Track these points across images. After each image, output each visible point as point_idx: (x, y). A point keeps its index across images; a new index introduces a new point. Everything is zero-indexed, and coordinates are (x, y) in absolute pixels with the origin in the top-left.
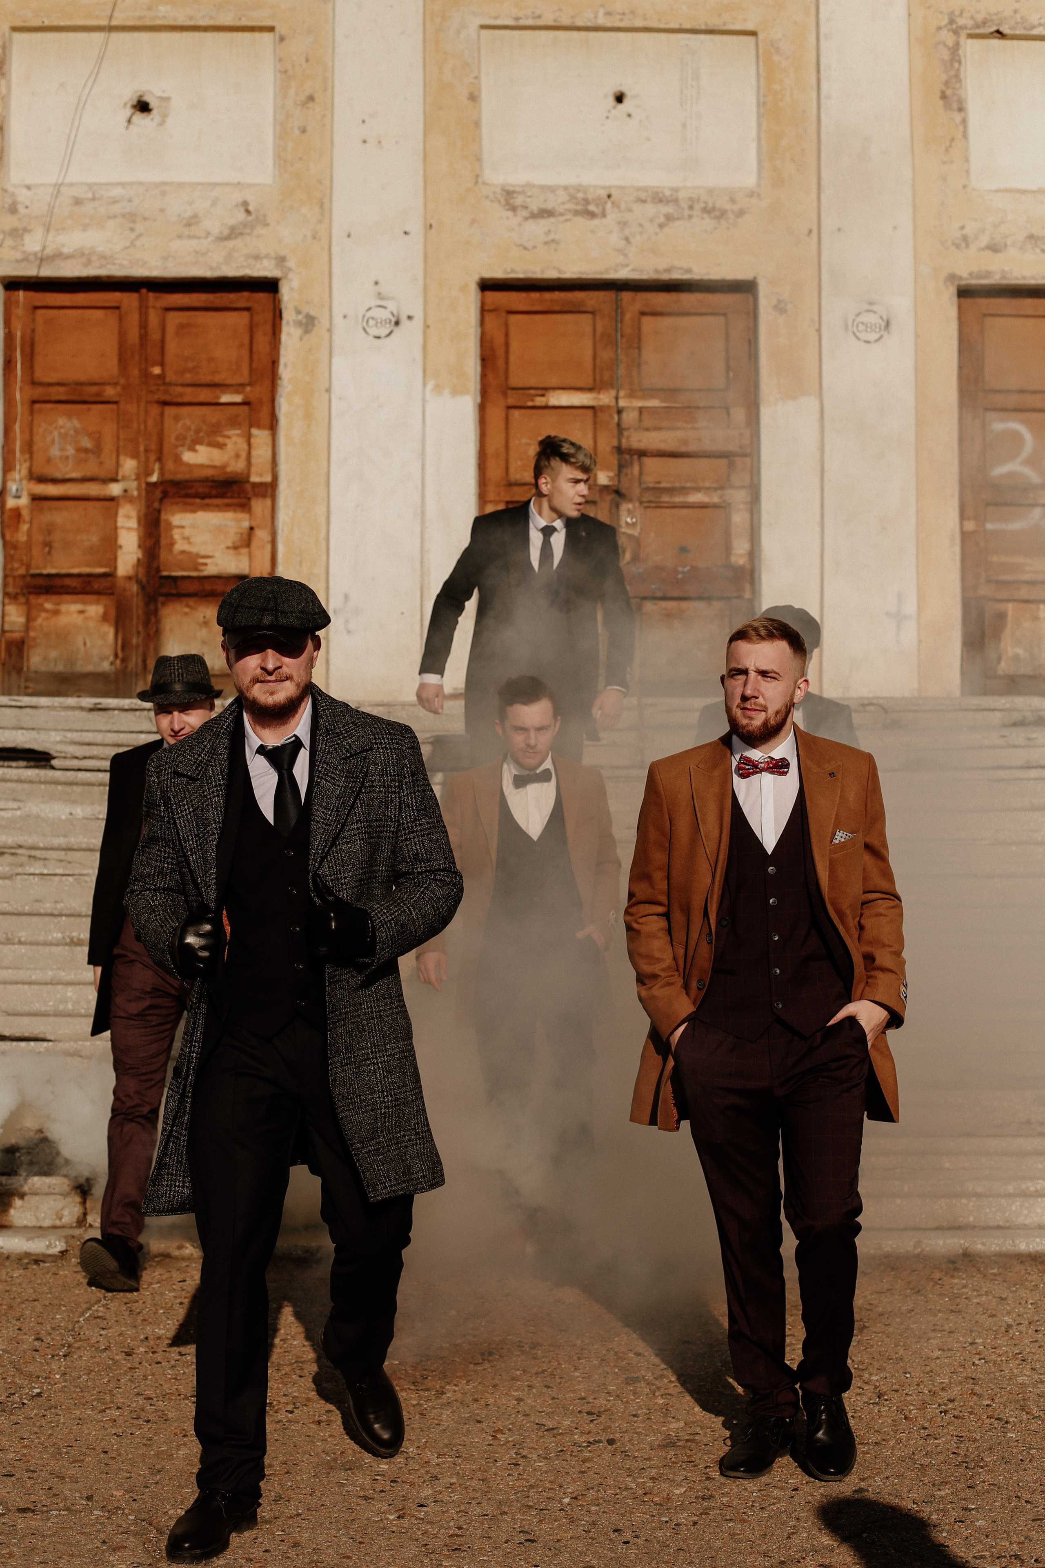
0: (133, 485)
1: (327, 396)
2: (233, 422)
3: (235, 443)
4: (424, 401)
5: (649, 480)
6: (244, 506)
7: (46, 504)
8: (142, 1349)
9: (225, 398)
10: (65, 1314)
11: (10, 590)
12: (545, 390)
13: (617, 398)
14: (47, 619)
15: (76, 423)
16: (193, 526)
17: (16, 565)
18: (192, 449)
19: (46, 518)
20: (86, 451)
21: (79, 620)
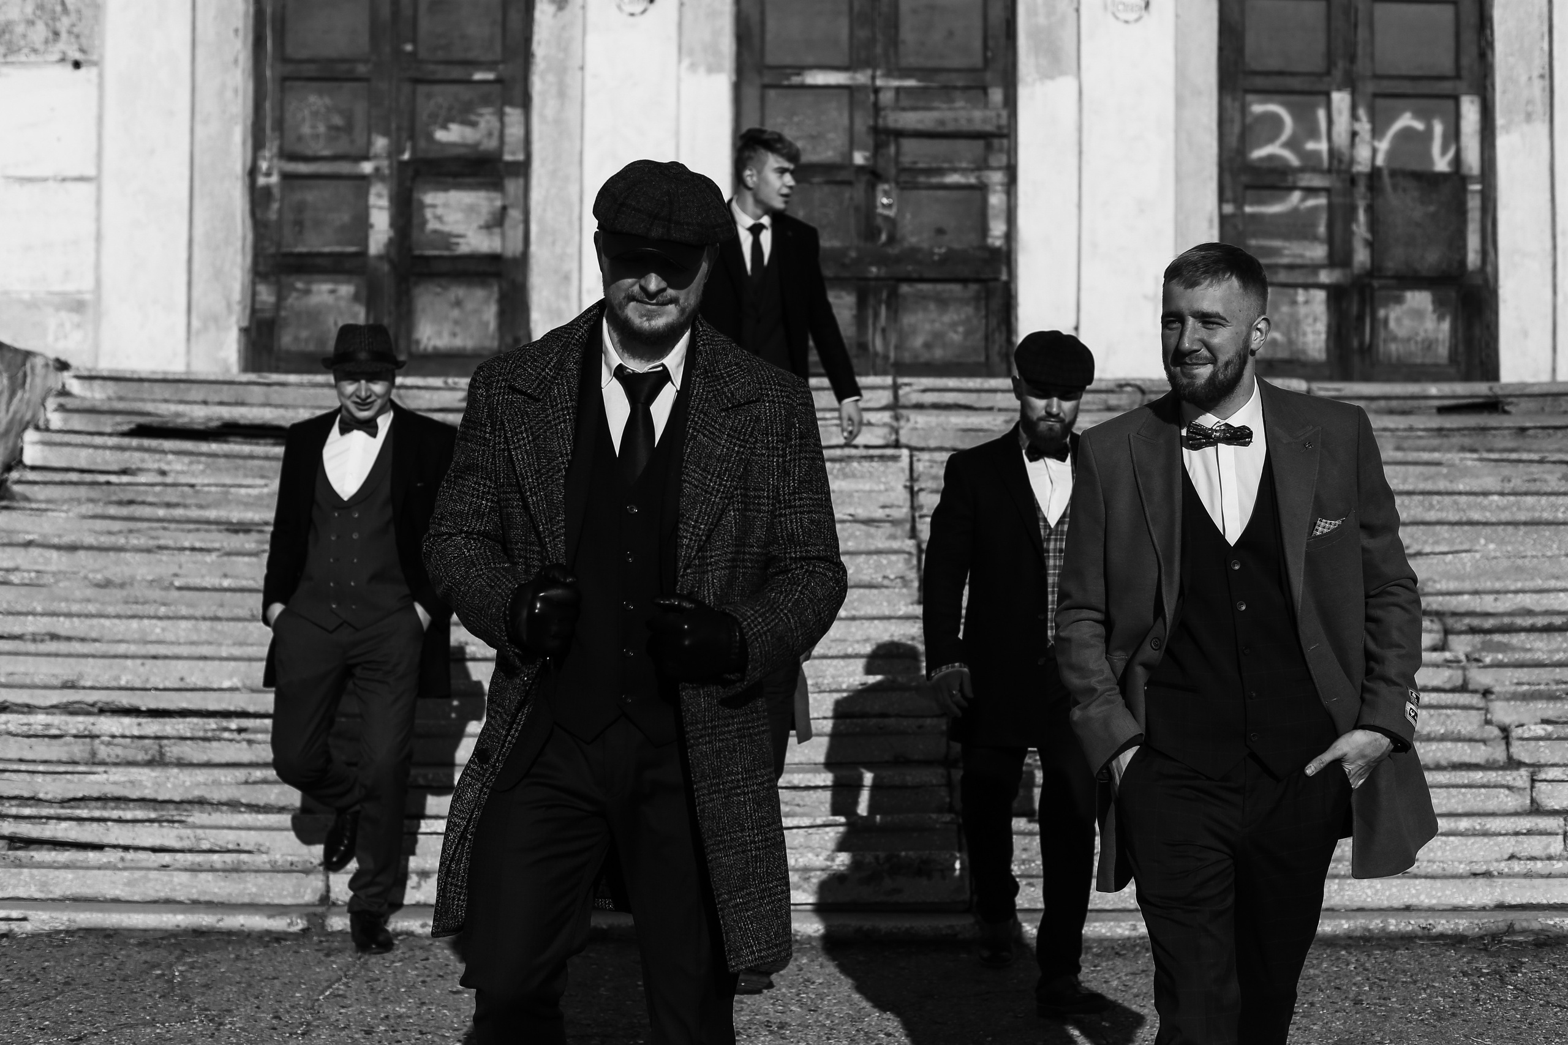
0: (384, 163)
1: (579, 73)
2: (486, 101)
3: (488, 122)
4: (679, 79)
5: (906, 160)
6: (497, 185)
7: (297, 183)
8: (382, 1028)
9: (478, 76)
10: (304, 993)
11: (261, 268)
12: (801, 69)
13: (873, 78)
14: (297, 298)
15: (327, 101)
16: (446, 205)
17: (266, 244)
18: (444, 127)
19: (297, 196)
20: (337, 128)
21: (329, 299)
